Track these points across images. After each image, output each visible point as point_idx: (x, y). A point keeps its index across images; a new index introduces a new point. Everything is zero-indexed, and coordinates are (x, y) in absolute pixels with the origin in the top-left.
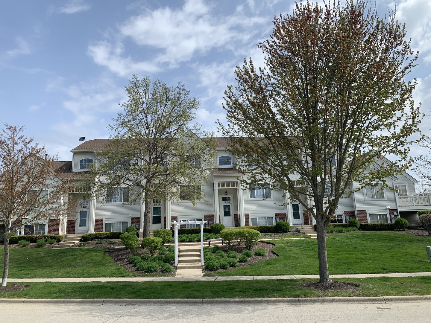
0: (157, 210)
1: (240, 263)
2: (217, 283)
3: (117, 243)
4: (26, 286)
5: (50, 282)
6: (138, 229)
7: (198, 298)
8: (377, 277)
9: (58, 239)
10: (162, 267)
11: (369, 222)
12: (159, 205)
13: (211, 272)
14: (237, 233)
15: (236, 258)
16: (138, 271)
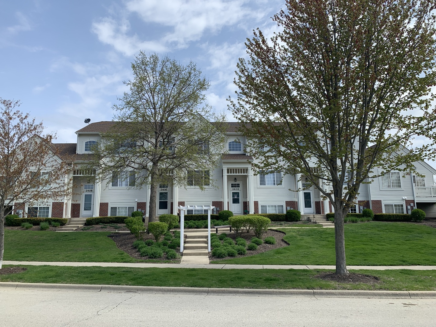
0: (163, 195)
1: (249, 251)
2: (225, 271)
3: (121, 227)
4: (23, 269)
5: (49, 266)
6: (145, 214)
7: (204, 287)
8: (398, 270)
9: (61, 222)
10: (167, 253)
11: (384, 212)
12: (166, 190)
13: (218, 260)
14: (246, 220)
15: (244, 246)
16: (142, 256)
